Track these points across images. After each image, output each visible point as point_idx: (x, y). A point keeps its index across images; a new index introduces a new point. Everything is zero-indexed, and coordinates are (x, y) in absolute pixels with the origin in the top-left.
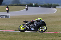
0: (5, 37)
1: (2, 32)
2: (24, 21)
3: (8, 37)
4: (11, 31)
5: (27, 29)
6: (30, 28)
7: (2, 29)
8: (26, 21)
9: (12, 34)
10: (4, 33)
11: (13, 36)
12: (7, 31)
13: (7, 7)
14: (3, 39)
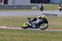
0: (53, 36)
1: (49, 31)
2: (28, 18)
3: (56, 36)
4: (59, 30)
5: (29, 26)
6: (32, 25)
7: (50, 28)
8: (29, 18)
9: (60, 33)
10: (52, 32)
11: (60, 35)
12: (54, 30)
13: (60, 6)
14: (51, 38)
